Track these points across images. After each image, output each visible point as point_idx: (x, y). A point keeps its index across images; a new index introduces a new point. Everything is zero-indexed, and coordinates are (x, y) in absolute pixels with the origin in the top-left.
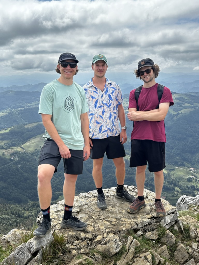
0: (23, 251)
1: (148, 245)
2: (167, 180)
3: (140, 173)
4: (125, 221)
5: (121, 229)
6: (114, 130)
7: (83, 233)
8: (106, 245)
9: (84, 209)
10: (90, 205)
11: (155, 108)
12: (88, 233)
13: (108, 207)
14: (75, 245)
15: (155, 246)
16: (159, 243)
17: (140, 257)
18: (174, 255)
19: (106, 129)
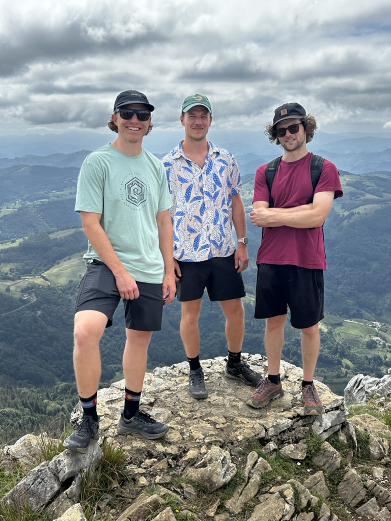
0: (43, 477)
1: (288, 470)
2: (327, 344)
3: (274, 329)
4: (243, 423)
5: (235, 439)
6: (223, 245)
7: (160, 444)
8: (205, 468)
9: (163, 397)
10: (174, 391)
11: (305, 203)
12: (170, 443)
13: (209, 396)
14: (144, 466)
15: (301, 472)
16: (308, 466)
17: (271, 493)
18: (337, 490)
19: (208, 242)
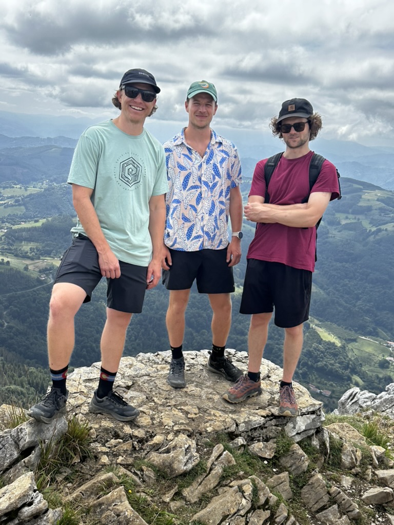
0: (4, 444)
1: (253, 467)
2: (339, 358)
3: (258, 326)
4: (215, 416)
5: (204, 430)
6: (216, 237)
7: (129, 426)
8: (168, 454)
9: (141, 382)
10: (153, 377)
11: (301, 201)
12: (139, 427)
13: (187, 386)
14: (109, 446)
15: (267, 471)
16: (275, 465)
17: (231, 487)
18: (300, 493)
19: (201, 233)
